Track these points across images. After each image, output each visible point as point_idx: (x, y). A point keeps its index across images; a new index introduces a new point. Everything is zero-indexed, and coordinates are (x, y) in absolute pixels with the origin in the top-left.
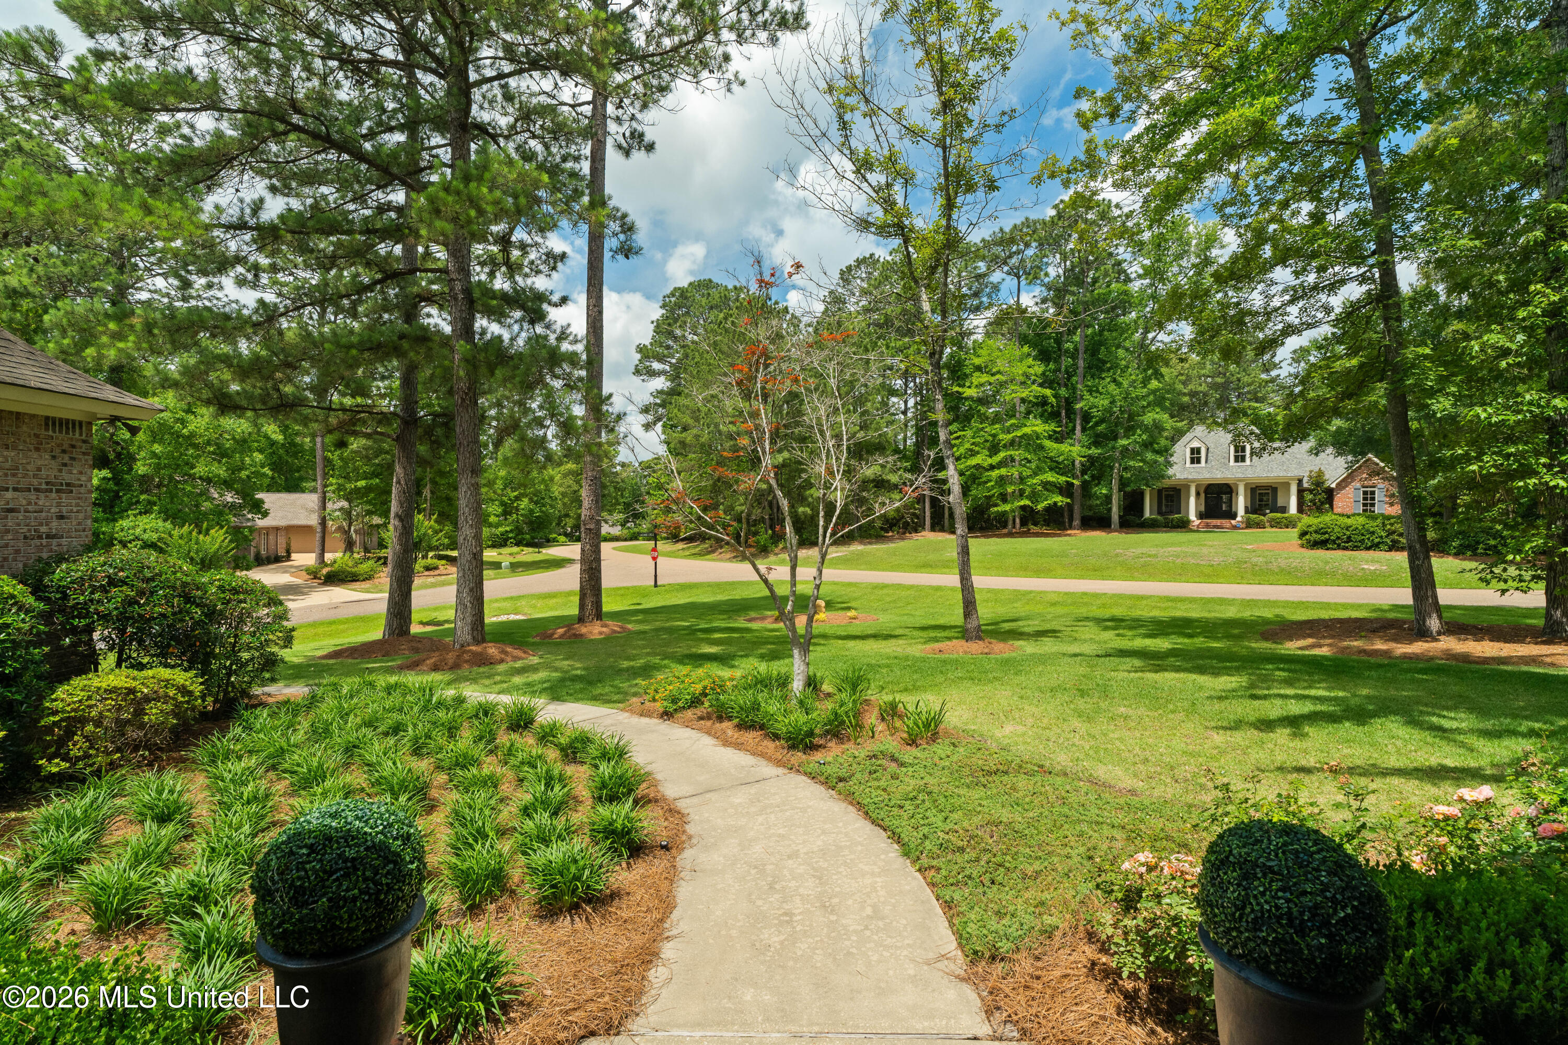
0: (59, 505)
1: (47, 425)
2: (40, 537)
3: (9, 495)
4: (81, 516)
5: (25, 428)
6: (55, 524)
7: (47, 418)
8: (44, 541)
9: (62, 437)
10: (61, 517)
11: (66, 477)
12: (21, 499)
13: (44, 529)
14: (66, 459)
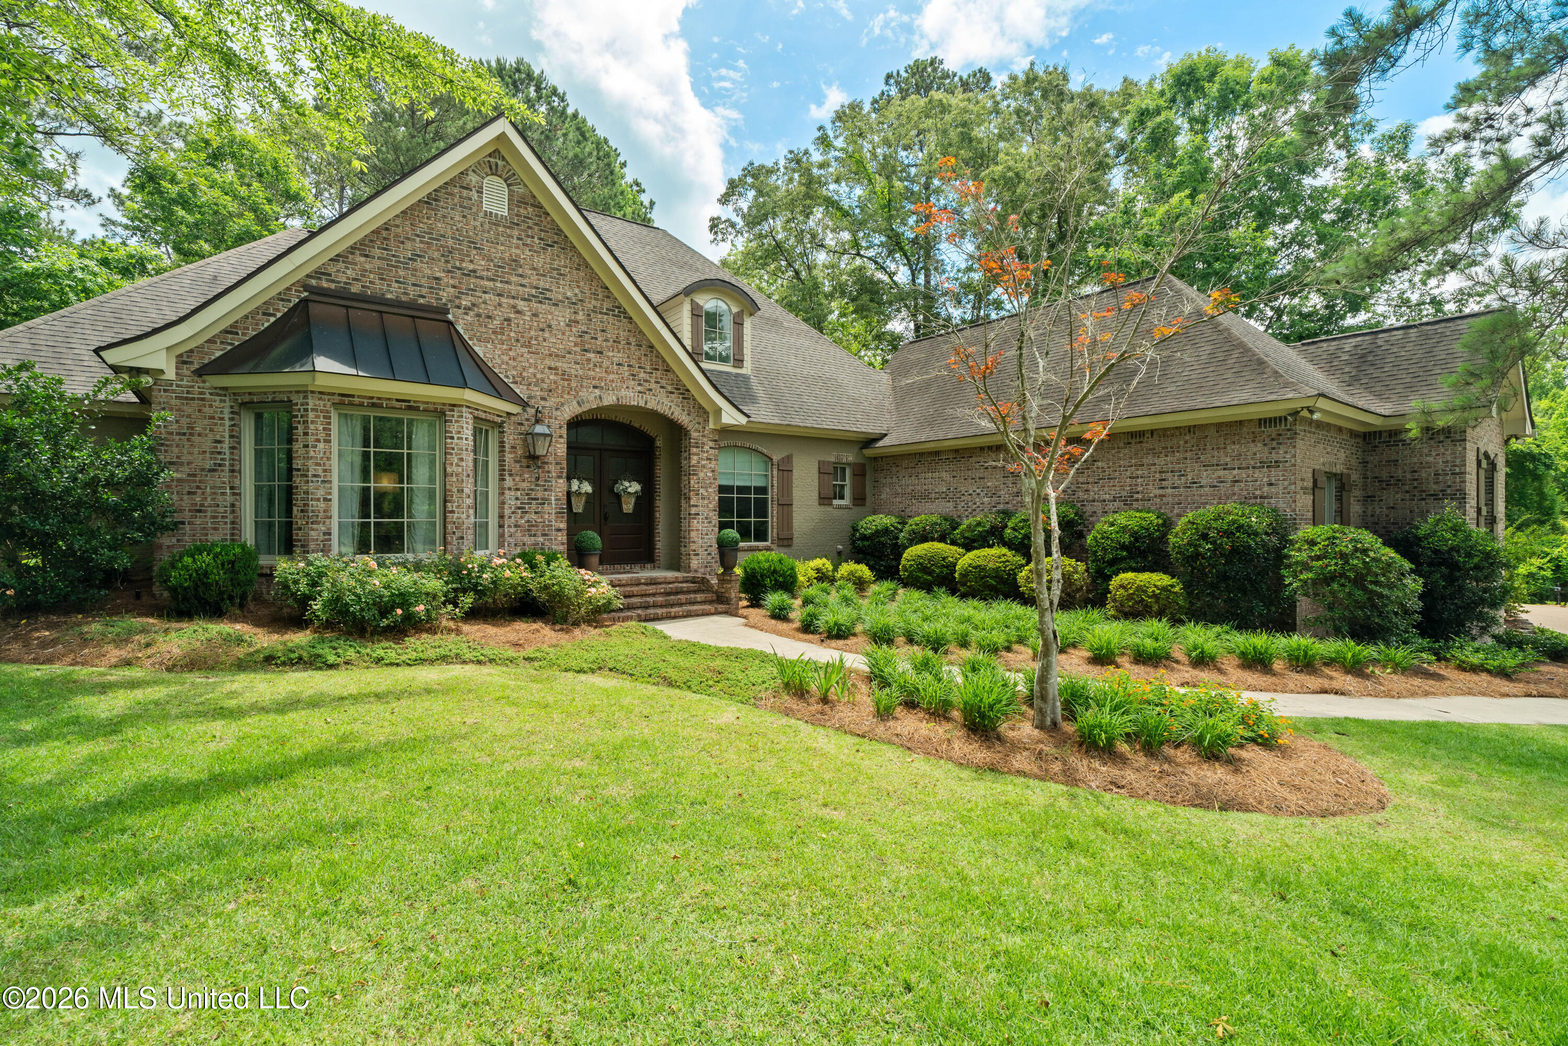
0: (1269, 476)
1: (1260, 424)
2: (1256, 498)
3: (1235, 472)
4: (1286, 483)
5: (1245, 429)
6: (1266, 489)
7: (1260, 420)
8: (1258, 501)
9: (1272, 431)
10: (1271, 484)
11: (1274, 456)
12: (1243, 474)
13: (1258, 493)
14: (1274, 444)
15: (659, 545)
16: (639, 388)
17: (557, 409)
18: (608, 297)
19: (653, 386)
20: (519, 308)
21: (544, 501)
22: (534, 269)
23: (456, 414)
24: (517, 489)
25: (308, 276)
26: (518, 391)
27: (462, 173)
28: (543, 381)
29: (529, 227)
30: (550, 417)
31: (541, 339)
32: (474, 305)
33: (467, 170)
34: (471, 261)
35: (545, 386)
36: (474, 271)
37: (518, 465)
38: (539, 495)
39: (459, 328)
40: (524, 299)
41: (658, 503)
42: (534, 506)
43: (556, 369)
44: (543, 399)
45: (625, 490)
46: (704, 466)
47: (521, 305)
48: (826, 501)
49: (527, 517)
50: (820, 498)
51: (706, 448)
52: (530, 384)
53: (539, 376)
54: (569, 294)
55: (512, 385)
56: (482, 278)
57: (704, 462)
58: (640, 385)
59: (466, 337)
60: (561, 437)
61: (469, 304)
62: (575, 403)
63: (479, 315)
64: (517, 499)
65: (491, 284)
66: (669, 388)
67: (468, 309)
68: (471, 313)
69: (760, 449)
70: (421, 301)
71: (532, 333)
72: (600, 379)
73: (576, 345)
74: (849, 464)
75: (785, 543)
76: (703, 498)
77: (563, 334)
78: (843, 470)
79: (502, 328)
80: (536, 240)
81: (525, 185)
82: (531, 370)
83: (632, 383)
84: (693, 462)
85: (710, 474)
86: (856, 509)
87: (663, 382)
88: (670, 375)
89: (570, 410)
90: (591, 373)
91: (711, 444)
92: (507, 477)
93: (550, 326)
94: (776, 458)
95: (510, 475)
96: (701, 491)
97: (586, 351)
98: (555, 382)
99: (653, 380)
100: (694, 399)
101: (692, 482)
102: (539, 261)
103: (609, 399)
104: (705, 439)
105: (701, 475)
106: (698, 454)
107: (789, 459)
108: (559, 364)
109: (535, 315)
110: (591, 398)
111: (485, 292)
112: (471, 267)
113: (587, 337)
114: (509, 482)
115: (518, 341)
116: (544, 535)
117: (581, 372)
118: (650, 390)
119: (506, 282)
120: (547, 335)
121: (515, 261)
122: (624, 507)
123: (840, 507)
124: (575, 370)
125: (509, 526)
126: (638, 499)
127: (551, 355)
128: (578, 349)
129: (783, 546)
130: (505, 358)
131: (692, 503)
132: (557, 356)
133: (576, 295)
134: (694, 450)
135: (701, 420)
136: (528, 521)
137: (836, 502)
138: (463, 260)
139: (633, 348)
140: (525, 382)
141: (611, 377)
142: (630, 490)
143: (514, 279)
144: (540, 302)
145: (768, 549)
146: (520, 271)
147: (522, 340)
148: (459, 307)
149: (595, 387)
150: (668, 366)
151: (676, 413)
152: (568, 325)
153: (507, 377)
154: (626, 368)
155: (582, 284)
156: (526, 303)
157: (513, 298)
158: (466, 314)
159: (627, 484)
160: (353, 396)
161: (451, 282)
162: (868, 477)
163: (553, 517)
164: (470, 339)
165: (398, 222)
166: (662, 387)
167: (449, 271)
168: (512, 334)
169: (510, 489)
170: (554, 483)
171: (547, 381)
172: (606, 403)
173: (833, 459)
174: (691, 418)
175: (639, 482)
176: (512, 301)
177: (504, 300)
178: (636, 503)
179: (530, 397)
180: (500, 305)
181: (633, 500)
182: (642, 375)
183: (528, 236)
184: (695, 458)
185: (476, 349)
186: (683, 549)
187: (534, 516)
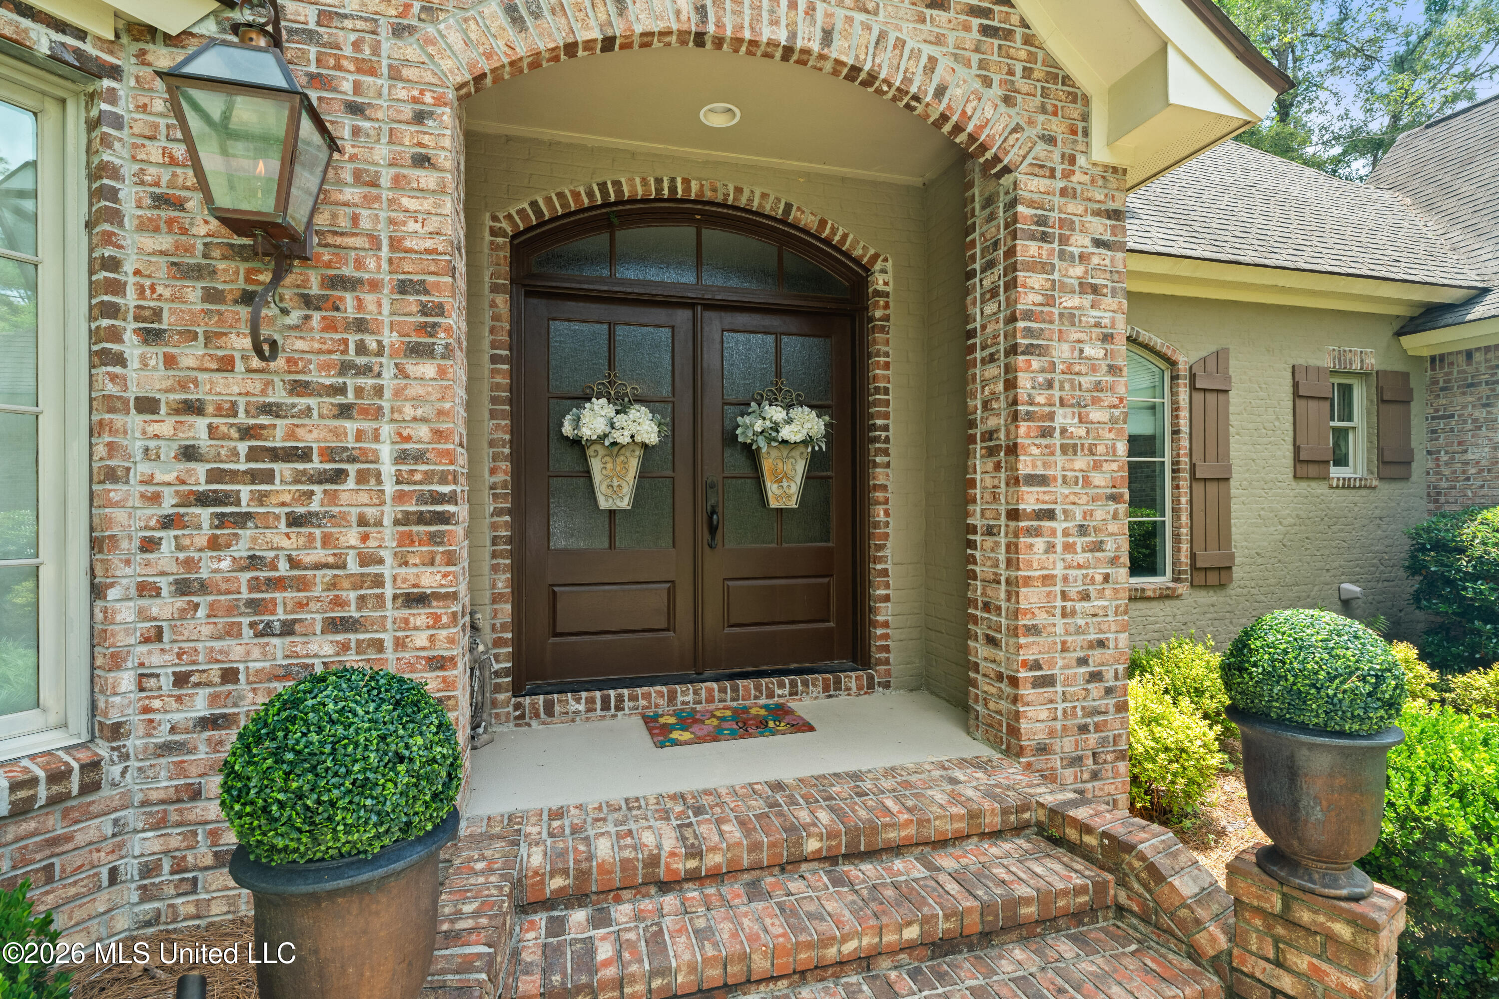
15: (884, 613)
17: (399, 31)
21: (341, 464)
24: (193, 408)
30: (368, 69)
37: (193, 292)
38: (313, 439)
41: (880, 476)
42: (281, 489)
45: (772, 432)
46: (1069, 317)
48: (1313, 470)
49: (244, 540)
50: (1298, 460)
51: (1080, 243)
57: (1070, 301)
60: (422, 161)
62: (496, 8)
64: (189, 454)
69: (1144, 334)
74: (1363, 375)
75: (1213, 578)
76: (1069, 449)
78: (1346, 391)
84: (1028, 300)
85: (1094, 351)
86: (1386, 490)
91: (1099, 227)
92: (133, 349)
94: (1183, 361)
95: (151, 336)
96: (1061, 418)
100: (1030, 39)
101: (1024, 381)
104: (1074, 207)
105: (1062, 352)
106: (1044, 268)
107: (1221, 360)
116: (334, 625)
122: (772, 488)
123: (1347, 485)
125: (147, 587)
126: (816, 462)
129: (1206, 586)
131: (1025, 466)
134: (1028, 249)
135: (1057, 127)
136: (254, 562)
137: (1336, 472)
142: (786, 433)
145: (1166, 596)
151: (956, 93)
159: (777, 413)
162: (1416, 408)
163: (387, 533)
169: (147, 405)
170: (388, 379)
173: (1327, 362)
174: (1015, 115)
175: (819, 408)
178: (809, 478)
181: (799, 467)
184: (1036, 280)
186: (980, 651)
187: (281, 537)
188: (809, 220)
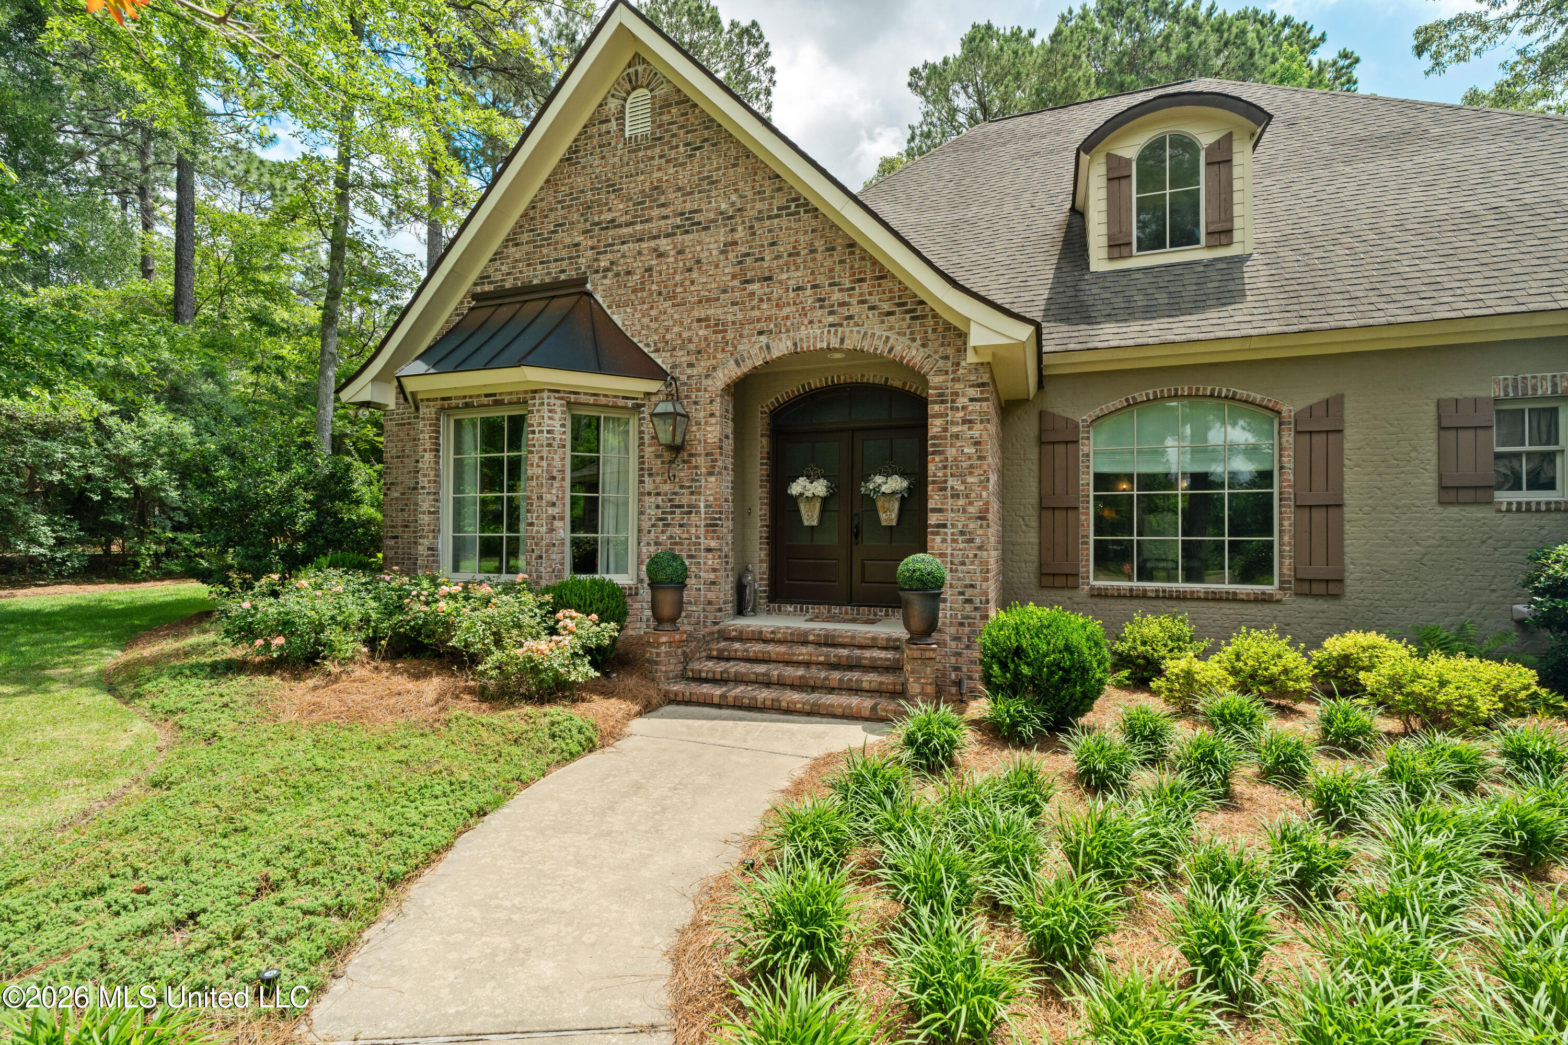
16: (831, 319)
17: (707, 377)
18: (780, 189)
19: (855, 309)
20: (662, 249)
21: (691, 509)
22: (679, 189)
23: (537, 402)
24: (658, 494)
25: (475, 284)
26: (659, 361)
27: (601, 105)
28: (690, 341)
29: (674, 135)
30: (699, 390)
31: (687, 283)
32: (612, 263)
33: (605, 98)
34: (610, 210)
35: (692, 347)
36: (613, 221)
38: (685, 501)
39: (598, 297)
40: (667, 236)
42: (677, 516)
43: (707, 319)
44: (691, 365)
45: (876, 490)
46: (956, 436)
47: (664, 244)
48: (1468, 495)
49: (670, 531)
50: (1444, 486)
51: (962, 401)
52: (674, 349)
53: (685, 335)
54: (723, 206)
55: (652, 355)
56: (620, 226)
57: (955, 429)
58: (831, 313)
59: (605, 306)
60: (712, 415)
61: (607, 264)
62: (732, 362)
63: (617, 275)
64: (658, 507)
65: (629, 230)
66: (886, 307)
67: (607, 270)
68: (610, 274)
69: (1242, 393)
70: (563, 277)
71: (678, 278)
72: (769, 319)
73: (734, 277)
74: (1564, 398)
76: (955, 496)
77: (717, 266)
79: (642, 283)
80: (682, 149)
81: (669, 81)
82: (676, 329)
83: (819, 313)
84: (933, 431)
85: (969, 450)
87: (874, 299)
88: (887, 284)
89: (729, 372)
90: (757, 313)
91: (973, 392)
92: (646, 479)
93: (698, 262)
94: (1288, 409)
95: (650, 475)
96: (951, 482)
97: (747, 282)
98: (706, 339)
99: (854, 301)
100: (935, 316)
101: (931, 467)
102: (684, 178)
103: (781, 347)
104: (959, 386)
105: (951, 452)
106: (944, 415)
107: (1332, 406)
108: (711, 312)
109: (680, 252)
110: (755, 351)
111: (623, 243)
112: (609, 216)
113: (749, 260)
114: (649, 486)
115: (660, 294)
117: (740, 316)
118: (850, 317)
119: (647, 221)
120: (695, 275)
121: (657, 188)
122: (883, 516)
123: (1526, 509)
124: (732, 314)
125: (649, 544)
126: (903, 502)
127: (700, 302)
128: (736, 283)
130: (646, 321)
131: (930, 504)
132: (708, 300)
133: (733, 204)
134: (934, 409)
135: (950, 351)
136: (671, 537)
137: (1504, 497)
138: (601, 212)
139: (819, 256)
140: (669, 347)
141: (786, 311)
142: (886, 489)
143: (655, 213)
144: (687, 232)
146: (662, 199)
147: (664, 291)
148: (597, 272)
149: (760, 333)
150: (882, 268)
151: (898, 349)
152: (722, 252)
153: (648, 345)
154: (809, 292)
155: (741, 184)
156: (669, 240)
157: (655, 238)
158: (605, 277)
160: (450, 398)
161: (590, 243)
163: (702, 530)
164: (609, 307)
165: (542, 195)
166: (871, 308)
167: (588, 231)
168: (654, 287)
169: (649, 494)
170: (703, 483)
171: (695, 339)
172: (776, 353)
173: (1494, 392)
174: (928, 351)
175: (903, 475)
176: (652, 244)
177: (645, 245)
178: (900, 510)
179: (674, 367)
180: (640, 253)
181: (894, 506)
182: (837, 296)
183: (672, 148)
184: (938, 422)
185: (615, 318)
187: (677, 531)
188: (898, 384)
